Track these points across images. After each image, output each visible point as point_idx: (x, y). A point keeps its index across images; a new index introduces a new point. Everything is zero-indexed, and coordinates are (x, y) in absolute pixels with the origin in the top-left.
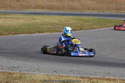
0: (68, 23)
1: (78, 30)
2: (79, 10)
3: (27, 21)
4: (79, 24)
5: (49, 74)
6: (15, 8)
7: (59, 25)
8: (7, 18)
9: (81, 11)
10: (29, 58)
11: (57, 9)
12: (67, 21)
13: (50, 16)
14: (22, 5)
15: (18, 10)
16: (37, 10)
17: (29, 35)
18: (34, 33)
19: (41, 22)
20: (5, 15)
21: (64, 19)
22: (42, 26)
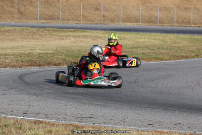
0: (176, 45)
1: (193, 57)
2: (196, 24)
4: (195, 48)
5: (140, 129)
6: (93, 21)
7: (162, 48)
8: (79, 37)
9: (199, 27)
10: (110, 102)
11: (160, 23)
12: (175, 42)
13: (148, 34)
14: (104, 16)
15: (96, 24)
16: (128, 24)
19: (132, 43)
20: (75, 31)
21: (171, 39)
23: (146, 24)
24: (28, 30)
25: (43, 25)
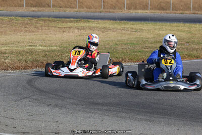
3: (125, 34)
6: (90, 7)
11: (173, 9)
15: (101, 12)
16: (140, 11)
19: (152, 36)
20: (77, 21)
21: (199, 31)
23: (162, 12)
24: (18, 20)
25: (34, 13)
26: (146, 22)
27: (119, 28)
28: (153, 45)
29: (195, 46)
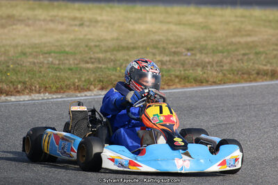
3: (52, 30)
17: (58, 98)
18: (83, 90)
22: (120, 55)
26: (111, 4)
27: (42, 17)
28: (108, 55)
29: (203, 56)
